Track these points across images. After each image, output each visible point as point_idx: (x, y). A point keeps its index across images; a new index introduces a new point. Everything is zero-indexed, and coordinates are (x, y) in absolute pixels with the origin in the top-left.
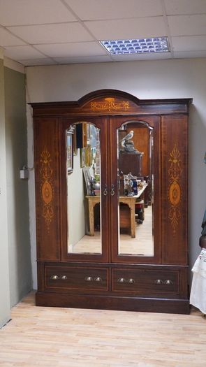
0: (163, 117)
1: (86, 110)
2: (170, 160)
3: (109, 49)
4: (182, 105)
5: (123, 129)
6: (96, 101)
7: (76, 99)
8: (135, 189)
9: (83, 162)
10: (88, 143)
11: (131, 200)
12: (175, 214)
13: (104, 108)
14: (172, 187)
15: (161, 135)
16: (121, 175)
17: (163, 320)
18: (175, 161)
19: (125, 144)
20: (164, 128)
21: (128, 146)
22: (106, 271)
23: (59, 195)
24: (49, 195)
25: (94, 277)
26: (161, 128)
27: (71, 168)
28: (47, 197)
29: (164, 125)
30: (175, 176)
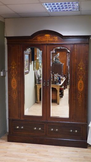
0: (75, 45)
1: (35, 41)
2: (79, 68)
3: (47, 9)
4: (86, 39)
5: (54, 52)
6: (40, 36)
7: (30, 35)
8: (60, 81)
9: (35, 68)
10: (37, 58)
11: (58, 86)
12: (80, 96)
13: (44, 40)
14: (79, 82)
15: (74, 55)
16: (53, 74)
17: (73, 151)
18: (81, 69)
19: (55, 59)
20: (76, 51)
21: (57, 60)
22: (44, 125)
23: (20, 85)
24: (15, 85)
25: (38, 128)
26: (74, 51)
27: (28, 71)
28: (14, 86)
29: (76, 49)
30: (81, 76)
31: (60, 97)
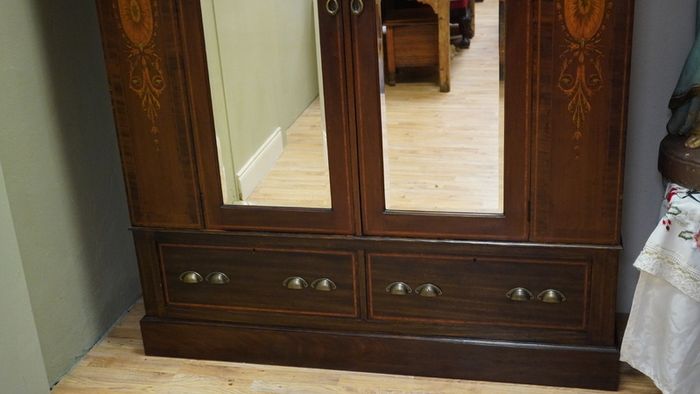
12: (581, 73)
22: (349, 258)
23: (178, 19)
24: (142, 18)
25: (311, 278)
28: (138, 26)
31: (453, 47)
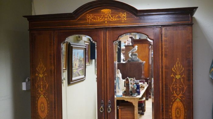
0: (163, 29)
1: (82, 22)
2: (172, 75)
8: (138, 90)
11: (135, 99)
13: (99, 20)
14: (175, 105)
15: (162, 48)
18: (178, 77)
19: (131, 55)
20: (166, 41)
21: (133, 56)
24: (44, 109)
26: (161, 40)
27: (83, 76)
28: (43, 112)
29: (166, 37)
30: (178, 93)
31: (139, 114)
